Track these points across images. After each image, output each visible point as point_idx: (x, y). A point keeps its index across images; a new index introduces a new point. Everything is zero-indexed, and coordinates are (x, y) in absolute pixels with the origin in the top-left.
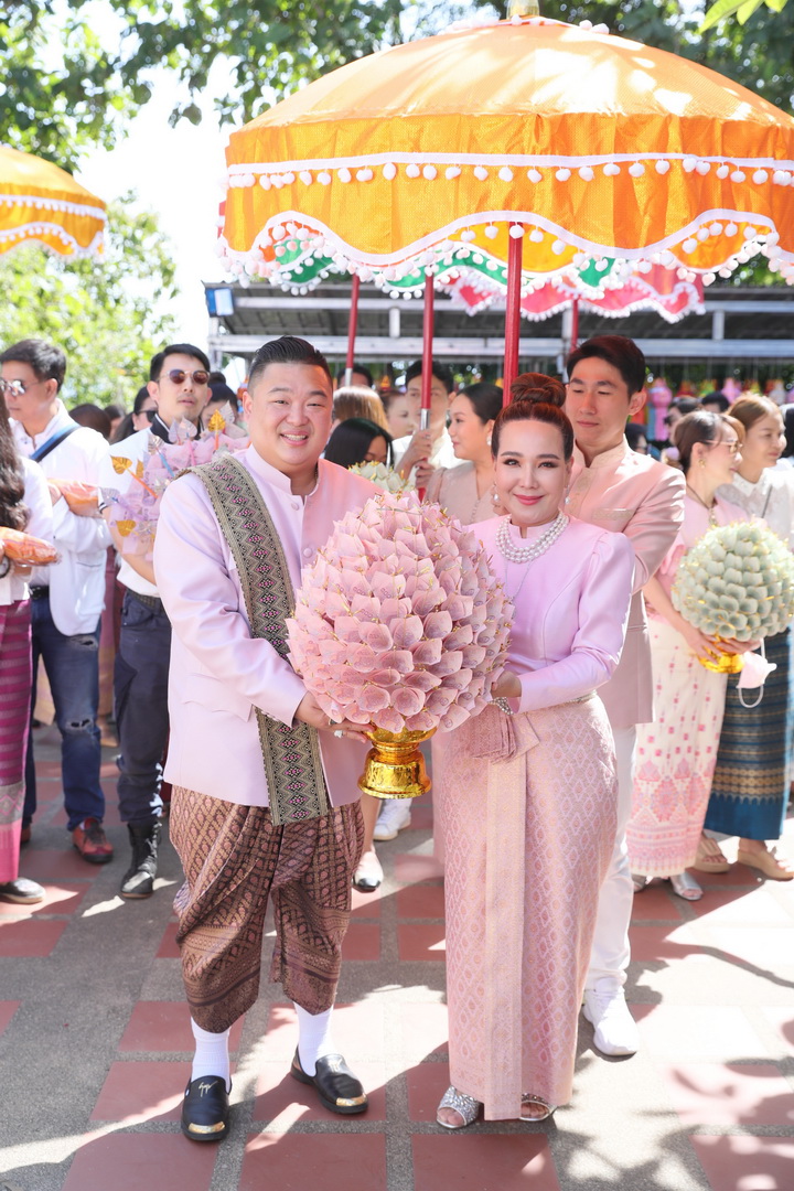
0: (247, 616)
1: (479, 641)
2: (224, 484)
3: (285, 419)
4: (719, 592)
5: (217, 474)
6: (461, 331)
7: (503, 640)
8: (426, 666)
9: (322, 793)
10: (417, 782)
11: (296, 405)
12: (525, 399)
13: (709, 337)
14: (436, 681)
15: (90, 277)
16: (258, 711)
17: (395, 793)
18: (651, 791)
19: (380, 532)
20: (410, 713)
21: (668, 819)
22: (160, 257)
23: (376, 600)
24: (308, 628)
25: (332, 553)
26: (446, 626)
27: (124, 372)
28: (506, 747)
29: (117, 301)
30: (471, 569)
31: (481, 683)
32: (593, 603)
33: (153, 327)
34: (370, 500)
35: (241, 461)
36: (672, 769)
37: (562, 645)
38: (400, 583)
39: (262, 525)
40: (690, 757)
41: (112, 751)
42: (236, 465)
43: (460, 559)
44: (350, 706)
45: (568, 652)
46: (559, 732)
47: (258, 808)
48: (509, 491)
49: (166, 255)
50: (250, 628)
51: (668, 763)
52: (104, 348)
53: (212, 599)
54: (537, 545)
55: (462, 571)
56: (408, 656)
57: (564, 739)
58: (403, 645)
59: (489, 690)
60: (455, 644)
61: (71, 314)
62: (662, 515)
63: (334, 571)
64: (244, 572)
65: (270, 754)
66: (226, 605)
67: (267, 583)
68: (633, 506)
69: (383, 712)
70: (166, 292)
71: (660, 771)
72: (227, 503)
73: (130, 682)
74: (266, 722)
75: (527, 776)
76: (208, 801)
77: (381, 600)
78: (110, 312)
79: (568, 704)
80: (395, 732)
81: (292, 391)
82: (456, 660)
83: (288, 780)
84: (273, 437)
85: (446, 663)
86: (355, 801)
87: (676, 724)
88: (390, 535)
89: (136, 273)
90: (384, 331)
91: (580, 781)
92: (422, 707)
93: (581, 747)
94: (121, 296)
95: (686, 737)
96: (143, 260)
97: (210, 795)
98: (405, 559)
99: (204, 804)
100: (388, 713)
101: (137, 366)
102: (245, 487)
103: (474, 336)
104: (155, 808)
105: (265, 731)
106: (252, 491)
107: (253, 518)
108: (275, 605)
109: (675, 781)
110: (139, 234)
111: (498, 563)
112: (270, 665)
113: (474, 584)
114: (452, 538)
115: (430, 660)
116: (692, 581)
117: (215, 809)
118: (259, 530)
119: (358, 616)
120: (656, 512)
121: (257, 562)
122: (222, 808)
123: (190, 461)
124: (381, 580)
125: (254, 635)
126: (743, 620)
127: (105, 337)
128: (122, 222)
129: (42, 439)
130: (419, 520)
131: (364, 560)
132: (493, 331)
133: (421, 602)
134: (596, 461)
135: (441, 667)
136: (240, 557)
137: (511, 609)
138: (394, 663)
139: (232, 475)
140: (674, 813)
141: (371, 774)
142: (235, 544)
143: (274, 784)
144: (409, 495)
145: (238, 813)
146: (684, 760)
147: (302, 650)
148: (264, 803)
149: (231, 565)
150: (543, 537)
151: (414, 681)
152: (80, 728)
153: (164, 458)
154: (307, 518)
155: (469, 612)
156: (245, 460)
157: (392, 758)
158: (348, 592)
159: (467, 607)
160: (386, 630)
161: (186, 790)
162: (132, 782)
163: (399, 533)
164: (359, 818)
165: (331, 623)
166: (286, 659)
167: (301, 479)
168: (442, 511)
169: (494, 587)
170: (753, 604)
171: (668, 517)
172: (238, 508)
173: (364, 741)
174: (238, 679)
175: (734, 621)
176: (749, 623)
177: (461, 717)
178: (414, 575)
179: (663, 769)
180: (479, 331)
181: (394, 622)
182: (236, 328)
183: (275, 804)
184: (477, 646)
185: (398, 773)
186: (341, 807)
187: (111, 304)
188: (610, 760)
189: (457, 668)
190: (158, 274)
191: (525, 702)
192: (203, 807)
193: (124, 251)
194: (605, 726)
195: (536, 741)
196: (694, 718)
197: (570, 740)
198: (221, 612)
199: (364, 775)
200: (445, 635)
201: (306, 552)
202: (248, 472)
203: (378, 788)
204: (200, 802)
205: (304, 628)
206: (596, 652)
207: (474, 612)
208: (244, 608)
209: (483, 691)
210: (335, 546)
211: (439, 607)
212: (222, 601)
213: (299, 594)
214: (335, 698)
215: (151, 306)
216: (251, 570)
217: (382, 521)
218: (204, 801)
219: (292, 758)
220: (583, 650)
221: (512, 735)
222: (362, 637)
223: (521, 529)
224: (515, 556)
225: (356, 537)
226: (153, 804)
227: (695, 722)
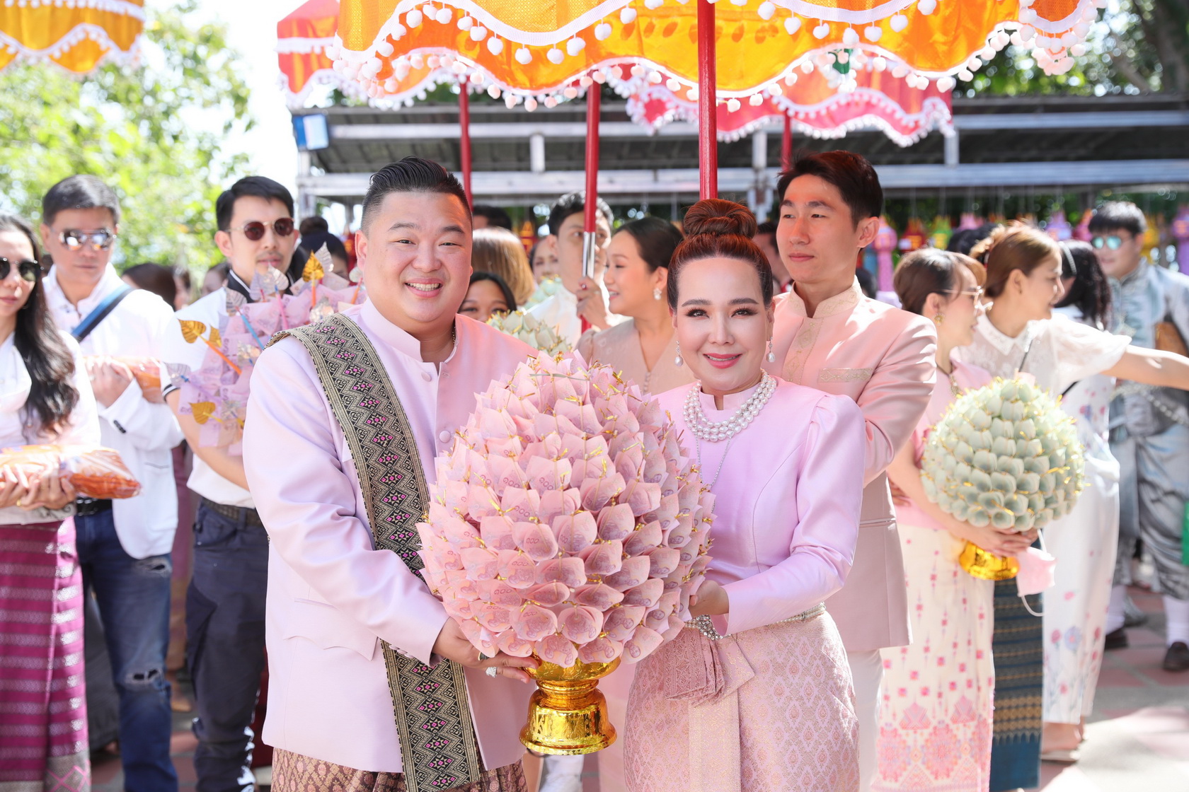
0: (367, 521)
1: (671, 541)
2: (334, 350)
3: (410, 263)
4: (987, 469)
5: (324, 337)
6: (623, 163)
7: (703, 539)
8: (603, 576)
9: (471, 752)
10: (597, 731)
11: (424, 245)
12: (706, 232)
13: (940, 161)
14: (616, 597)
15: (138, 108)
16: (385, 645)
17: (569, 747)
18: (921, 741)
19: (536, 404)
20: (584, 640)
21: (948, 776)
22: (229, 79)
23: (533, 493)
24: (446, 534)
25: (474, 435)
26: (626, 524)
27: (185, 228)
28: (712, 683)
29: (175, 138)
30: (656, 448)
31: (675, 597)
32: (816, 488)
33: (223, 170)
34: (521, 365)
35: (355, 319)
36: (946, 711)
37: (778, 544)
38: (565, 469)
39: (385, 402)
40: (971, 694)
41: (186, 715)
42: (348, 325)
43: (641, 435)
44: (504, 634)
45: (787, 554)
46: (780, 660)
47: (389, 775)
48: (698, 350)
49: (238, 77)
50: (371, 536)
51: (940, 703)
52: (159, 199)
53: (321, 499)
54: (738, 417)
55: (644, 451)
56: (578, 565)
57: (787, 670)
58: (571, 550)
59: (687, 605)
60: (639, 547)
61: (116, 155)
62: (909, 374)
63: (478, 459)
64: (362, 464)
65: (402, 702)
66: (340, 507)
67: (392, 478)
68: (871, 364)
69: (549, 640)
70: (240, 124)
71: (929, 714)
72: (338, 375)
73: (208, 620)
74: (396, 661)
75: (740, 721)
76: (322, 766)
77: (541, 492)
78: (166, 152)
79: (789, 623)
80: (564, 666)
81: (418, 227)
82: (642, 567)
83: (427, 736)
84: (395, 287)
85: (628, 573)
86: (515, 761)
87: (947, 653)
88: (549, 408)
89: (198, 101)
90: (523, 165)
91: (809, 724)
92: (599, 631)
93: (809, 679)
94: (181, 132)
95: (962, 668)
96: (208, 84)
97: (324, 758)
98: (570, 438)
99: (316, 770)
100: (555, 642)
101: (203, 220)
102: (360, 354)
103: (639, 168)
104: (244, 786)
105: (394, 671)
106: (370, 360)
107: (373, 393)
108: (405, 506)
109: (953, 726)
110: (202, 51)
111: (689, 441)
112: (399, 584)
113: (661, 468)
114: (629, 409)
115: (607, 569)
116: (951, 460)
117: (330, 777)
118: (380, 409)
119: (511, 515)
120: (901, 372)
121: (379, 450)
122: (340, 776)
123: (280, 322)
124: (540, 466)
125: (377, 545)
126: (1022, 501)
127: (161, 185)
128: (180, 36)
129: (88, 307)
130: (586, 387)
131: (517, 441)
132: (664, 161)
133: (593, 494)
134: (822, 308)
135: (622, 578)
136: (356, 445)
137: (710, 498)
138: (560, 574)
139: (343, 338)
140: (956, 768)
141: (537, 725)
142: (350, 427)
143: (409, 741)
144: (572, 356)
145: (363, 783)
146: (963, 698)
147: (440, 563)
148: (396, 768)
149: (346, 455)
150: (744, 406)
151: (588, 598)
152: (146, 681)
153: (247, 319)
154: (442, 392)
155: (656, 505)
156: (360, 319)
157: (563, 702)
158: (498, 484)
159: (652, 498)
160: (548, 532)
161: (292, 754)
162: (213, 753)
163: (560, 405)
164: (521, 784)
165: (476, 525)
166: (419, 576)
167: (433, 341)
168: (615, 375)
169: (687, 471)
170: (1034, 479)
171: (916, 378)
172: (352, 381)
173: (525, 680)
174: (357, 605)
175: (1010, 505)
176: (1031, 505)
177: (650, 645)
178: (582, 458)
179: (934, 711)
180: (645, 162)
181: (558, 520)
182: (333, 166)
183: (411, 769)
184: (668, 548)
185: (571, 721)
186: (498, 770)
187: (167, 141)
188: (846, 695)
189: (643, 578)
190: (228, 103)
191: (734, 621)
192: (315, 776)
193: (185, 73)
194: (839, 650)
195: (750, 674)
196: (969, 643)
197: (794, 671)
198: (333, 517)
199: (528, 726)
200: (625, 535)
201: (443, 435)
202: (364, 335)
203: (546, 741)
204: (311, 768)
205: (441, 533)
206: (822, 551)
207: (663, 504)
208: (363, 511)
209: (679, 607)
210: (478, 426)
211: (617, 500)
212: (335, 503)
213: (433, 489)
214: (486, 624)
215: (221, 144)
216: (372, 461)
217: (537, 391)
218: (316, 767)
219: (432, 706)
220: (806, 549)
221: (718, 667)
222: (517, 542)
223: (716, 399)
224: (710, 434)
225: (504, 411)
226: (242, 781)
227: (972, 647)
